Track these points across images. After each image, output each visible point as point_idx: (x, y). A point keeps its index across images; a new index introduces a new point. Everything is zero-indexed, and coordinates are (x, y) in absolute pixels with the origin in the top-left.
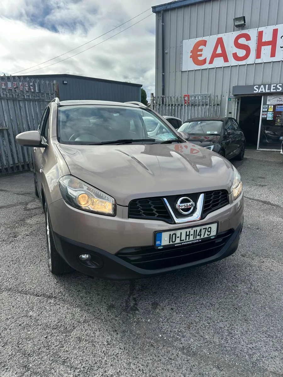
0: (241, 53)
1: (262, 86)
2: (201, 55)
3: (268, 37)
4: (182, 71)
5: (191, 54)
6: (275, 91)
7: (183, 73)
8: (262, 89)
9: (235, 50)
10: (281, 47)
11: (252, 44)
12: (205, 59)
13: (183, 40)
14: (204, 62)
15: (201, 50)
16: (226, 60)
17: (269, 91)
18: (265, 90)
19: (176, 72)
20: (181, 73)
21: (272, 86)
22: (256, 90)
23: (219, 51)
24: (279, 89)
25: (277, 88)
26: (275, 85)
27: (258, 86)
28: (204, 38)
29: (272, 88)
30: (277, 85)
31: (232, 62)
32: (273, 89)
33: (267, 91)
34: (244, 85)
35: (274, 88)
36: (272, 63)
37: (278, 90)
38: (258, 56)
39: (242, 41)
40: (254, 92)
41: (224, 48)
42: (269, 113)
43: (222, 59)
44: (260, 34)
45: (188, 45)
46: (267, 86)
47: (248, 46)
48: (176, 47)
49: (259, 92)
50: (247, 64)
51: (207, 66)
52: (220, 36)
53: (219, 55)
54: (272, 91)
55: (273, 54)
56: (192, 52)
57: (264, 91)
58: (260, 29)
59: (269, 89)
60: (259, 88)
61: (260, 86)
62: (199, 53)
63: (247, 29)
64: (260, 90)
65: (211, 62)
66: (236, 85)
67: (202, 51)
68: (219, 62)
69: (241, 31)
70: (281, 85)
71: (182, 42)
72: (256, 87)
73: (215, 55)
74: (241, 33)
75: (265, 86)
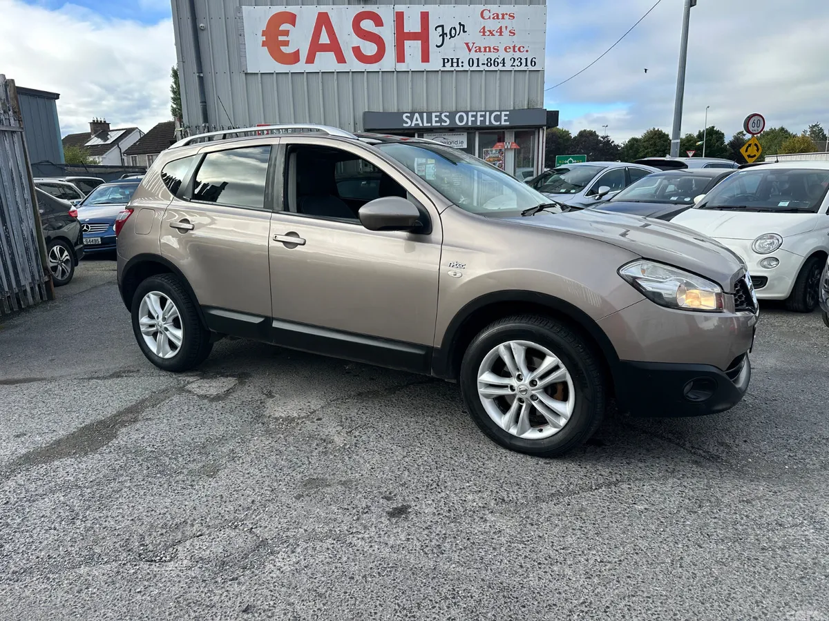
0: (370, 49)
1: (417, 115)
2: (286, 43)
3: (413, 25)
4: (246, 74)
5: (264, 38)
6: (439, 124)
7: (249, 77)
8: (417, 120)
9: (357, 41)
10: (437, 46)
11: (387, 33)
12: (297, 53)
13: (240, 5)
14: (295, 57)
15: (286, 33)
16: (341, 59)
17: (430, 125)
18: (423, 123)
19: (231, 73)
20: (244, 75)
21: (434, 115)
22: (407, 123)
23: (324, 39)
24: (446, 122)
25: (441, 120)
26: (438, 114)
27: (409, 115)
28: (291, 9)
29: (434, 119)
30: (441, 114)
31: (354, 64)
32: (436, 122)
33: (425, 124)
34: (381, 111)
35: (438, 119)
36: (425, 73)
37: (443, 124)
38: (401, 58)
39: (367, 25)
40: (405, 125)
41: (334, 34)
42: (430, 167)
43: (331, 56)
44: (400, 17)
45: (256, 18)
46: (425, 114)
47: (380, 37)
48: (226, 18)
49: (413, 125)
50: (382, 72)
51: (301, 66)
52: (323, 8)
53: (325, 48)
54: (434, 124)
55: (425, 58)
56: (264, 33)
57: (421, 125)
58: (399, 8)
59: (429, 120)
60: (411, 119)
61: (412, 113)
62: (281, 38)
63: (375, 3)
64: (414, 122)
65: (310, 59)
66: (367, 110)
67: (288, 36)
68: (326, 61)
69: (363, 6)
70: (448, 114)
71: (239, 10)
72: (407, 117)
73: (315, 47)
74: (363, 10)
75: (421, 114)
